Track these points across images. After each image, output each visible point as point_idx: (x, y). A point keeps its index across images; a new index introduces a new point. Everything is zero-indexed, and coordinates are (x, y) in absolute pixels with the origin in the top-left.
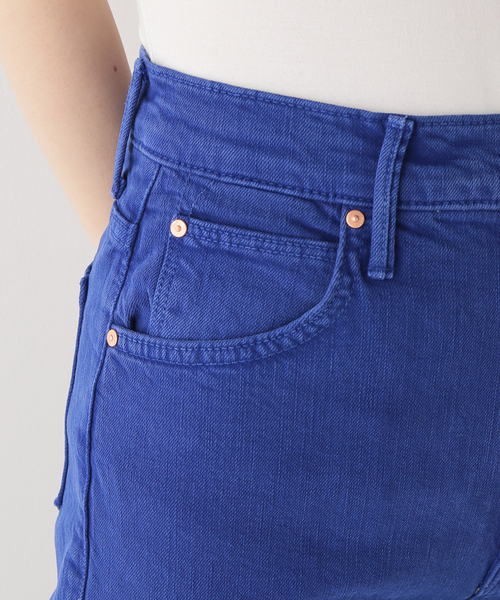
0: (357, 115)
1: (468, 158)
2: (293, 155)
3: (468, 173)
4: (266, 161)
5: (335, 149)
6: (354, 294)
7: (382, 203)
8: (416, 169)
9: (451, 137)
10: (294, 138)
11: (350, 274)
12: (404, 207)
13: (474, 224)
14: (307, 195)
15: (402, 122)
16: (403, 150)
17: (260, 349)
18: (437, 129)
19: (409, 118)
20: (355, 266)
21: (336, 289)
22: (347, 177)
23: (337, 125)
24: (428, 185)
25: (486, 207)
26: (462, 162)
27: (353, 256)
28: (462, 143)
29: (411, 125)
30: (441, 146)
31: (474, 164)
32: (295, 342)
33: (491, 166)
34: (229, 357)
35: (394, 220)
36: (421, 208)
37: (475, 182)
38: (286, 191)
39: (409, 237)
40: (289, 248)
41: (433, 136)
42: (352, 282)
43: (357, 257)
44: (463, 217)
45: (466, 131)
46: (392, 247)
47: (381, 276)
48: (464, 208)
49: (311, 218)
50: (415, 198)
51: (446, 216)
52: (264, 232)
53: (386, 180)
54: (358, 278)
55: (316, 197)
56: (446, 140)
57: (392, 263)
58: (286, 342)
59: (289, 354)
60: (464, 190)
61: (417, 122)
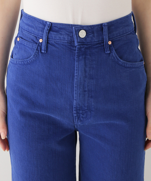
0: (43, 21)
1: (62, 32)
2: (34, 28)
3: (61, 34)
4: (30, 28)
5: (39, 27)
6: (39, 55)
7: (44, 38)
8: (51, 32)
9: (59, 27)
10: (34, 24)
11: (38, 51)
12: (49, 39)
13: (62, 45)
14: (35, 35)
15: (49, 23)
16: (49, 28)
17: (25, 62)
18: (55, 25)
19: (50, 23)
20: (39, 49)
21: (35, 53)
22: (40, 32)
23: (40, 23)
24: (53, 36)
25: (64, 41)
26: (60, 32)
27: (39, 47)
28: (61, 29)
29: (50, 24)
30: (57, 29)
31: (63, 33)
32: (30, 62)
33: (66, 34)
34: (21, 63)
35: (46, 42)
36: (52, 40)
37: (62, 36)
38: (32, 34)
39: (50, 45)
40: (31, 45)
41: (55, 27)
42: (38, 52)
43: (40, 48)
44: (60, 43)
45: (61, 26)
46: (46, 47)
47: (43, 52)
48: (60, 41)
49: (35, 39)
50: (51, 38)
51: (57, 42)
52: (28, 41)
53: (45, 34)
54: (40, 52)
55: (36, 36)
56: (58, 28)
57: (46, 50)
58: (29, 62)
59: (29, 64)
60: (60, 38)
61: (52, 24)
